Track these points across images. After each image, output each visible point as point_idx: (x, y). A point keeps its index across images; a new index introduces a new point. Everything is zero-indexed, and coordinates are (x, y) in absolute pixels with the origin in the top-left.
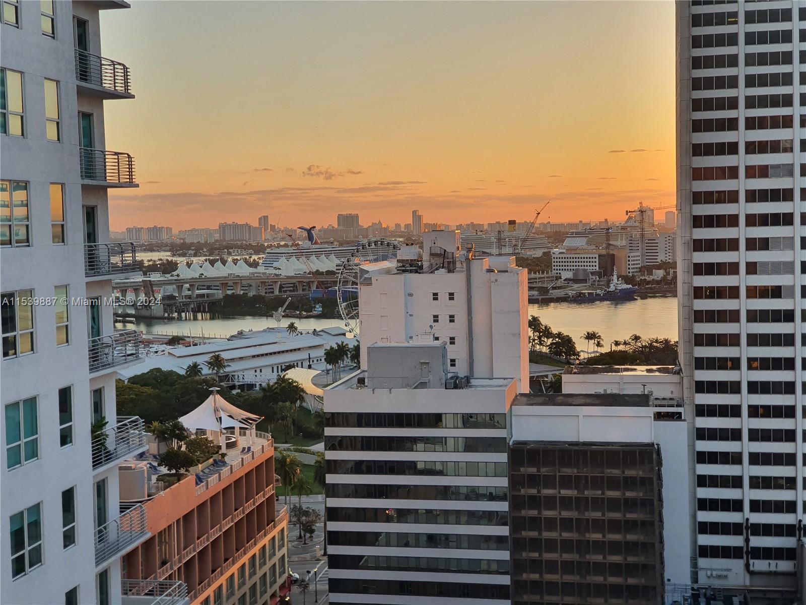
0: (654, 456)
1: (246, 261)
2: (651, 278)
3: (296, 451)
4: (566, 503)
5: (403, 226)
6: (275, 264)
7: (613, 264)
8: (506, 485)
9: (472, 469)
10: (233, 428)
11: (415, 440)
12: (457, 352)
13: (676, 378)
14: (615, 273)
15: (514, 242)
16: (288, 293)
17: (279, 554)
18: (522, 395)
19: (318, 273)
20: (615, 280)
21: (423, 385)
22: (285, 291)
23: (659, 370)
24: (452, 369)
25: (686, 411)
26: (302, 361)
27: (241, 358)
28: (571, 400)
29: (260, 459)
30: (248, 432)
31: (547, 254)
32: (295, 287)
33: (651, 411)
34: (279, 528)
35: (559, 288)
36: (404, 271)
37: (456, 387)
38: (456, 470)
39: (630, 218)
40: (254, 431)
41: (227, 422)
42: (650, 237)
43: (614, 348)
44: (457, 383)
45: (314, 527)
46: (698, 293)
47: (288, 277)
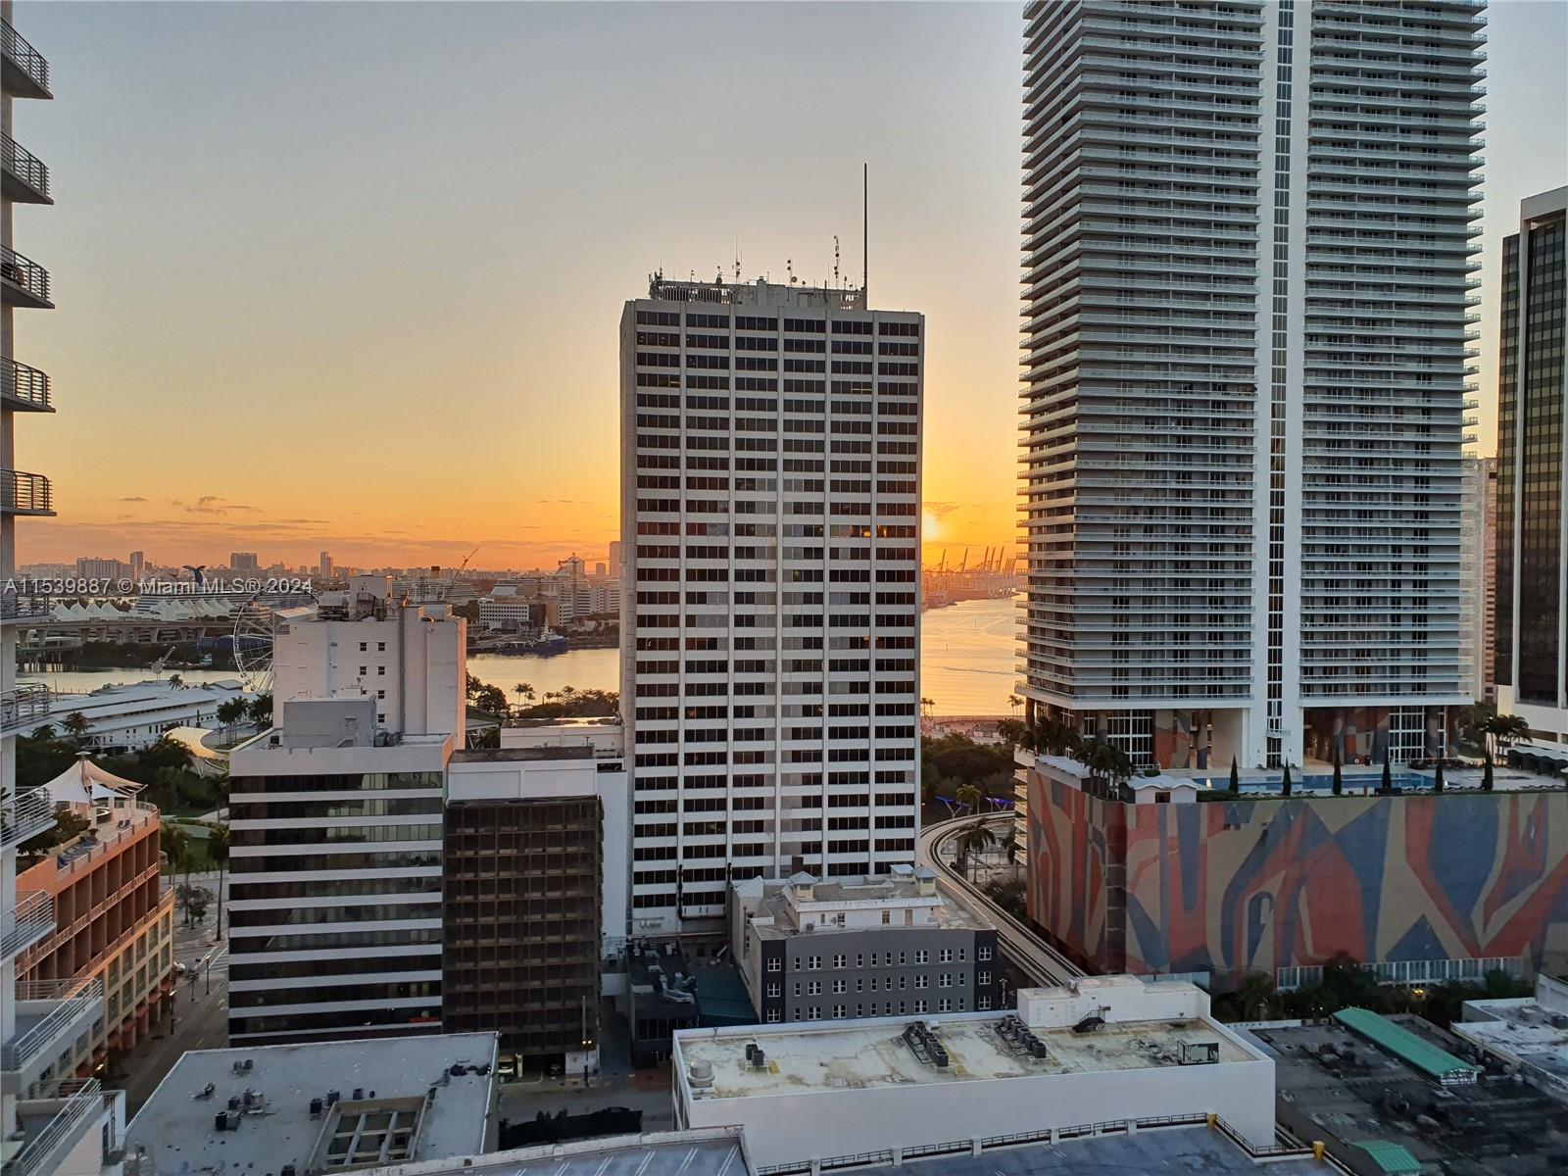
0: (597, 808)
1: (113, 603)
2: (583, 629)
3: (181, 822)
4: (505, 863)
5: (309, 568)
6: (152, 608)
7: (544, 615)
8: (441, 848)
9: (404, 833)
10: (107, 799)
11: (338, 804)
12: (387, 707)
13: (617, 729)
14: (546, 624)
15: (438, 590)
16: (169, 641)
17: (162, 944)
18: (459, 751)
19: (207, 618)
20: (547, 631)
21: (348, 743)
22: (165, 639)
23: (600, 722)
24: (381, 725)
25: (627, 762)
26: (188, 719)
27: (109, 717)
28: (511, 755)
29: (143, 833)
30: (126, 803)
31: (473, 603)
32: (178, 635)
33: (594, 763)
34: (163, 913)
35: (487, 638)
36: (326, 619)
37: (386, 744)
38: (385, 834)
39: (561, 568)
40: (134, 801)
41: (99, 792)
42: (582, 588)
43: (546, 700)
44: (387, 741)
45: (205, 909)
46: (642, 644)
47: (170, 623)
